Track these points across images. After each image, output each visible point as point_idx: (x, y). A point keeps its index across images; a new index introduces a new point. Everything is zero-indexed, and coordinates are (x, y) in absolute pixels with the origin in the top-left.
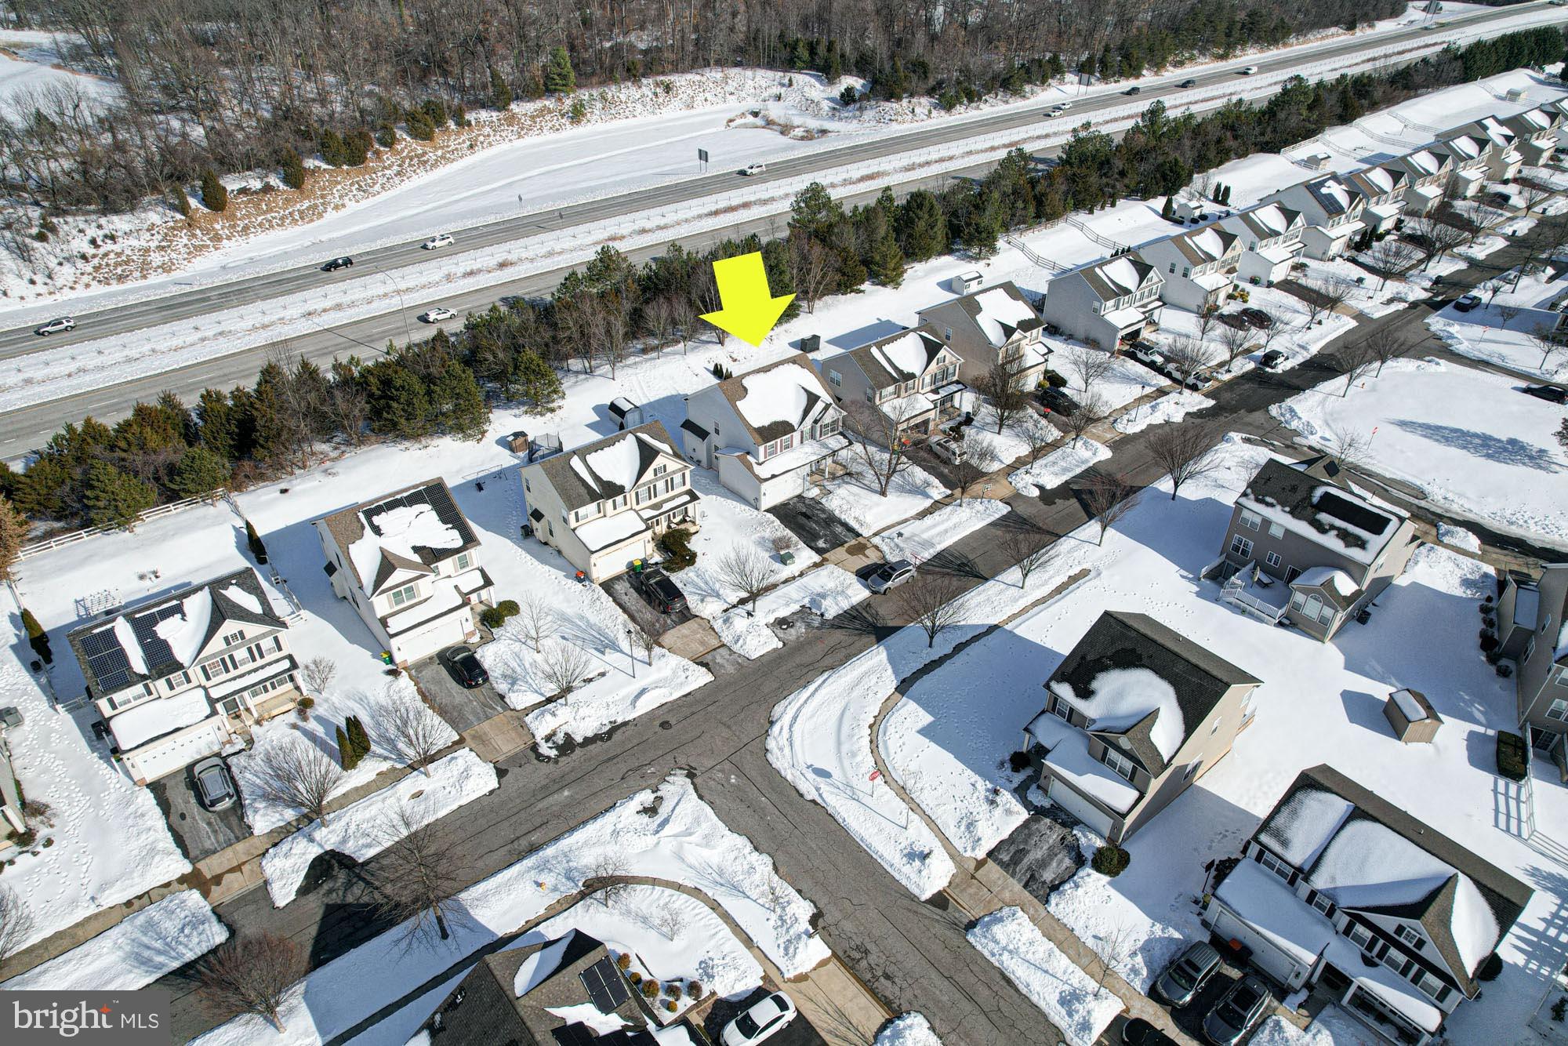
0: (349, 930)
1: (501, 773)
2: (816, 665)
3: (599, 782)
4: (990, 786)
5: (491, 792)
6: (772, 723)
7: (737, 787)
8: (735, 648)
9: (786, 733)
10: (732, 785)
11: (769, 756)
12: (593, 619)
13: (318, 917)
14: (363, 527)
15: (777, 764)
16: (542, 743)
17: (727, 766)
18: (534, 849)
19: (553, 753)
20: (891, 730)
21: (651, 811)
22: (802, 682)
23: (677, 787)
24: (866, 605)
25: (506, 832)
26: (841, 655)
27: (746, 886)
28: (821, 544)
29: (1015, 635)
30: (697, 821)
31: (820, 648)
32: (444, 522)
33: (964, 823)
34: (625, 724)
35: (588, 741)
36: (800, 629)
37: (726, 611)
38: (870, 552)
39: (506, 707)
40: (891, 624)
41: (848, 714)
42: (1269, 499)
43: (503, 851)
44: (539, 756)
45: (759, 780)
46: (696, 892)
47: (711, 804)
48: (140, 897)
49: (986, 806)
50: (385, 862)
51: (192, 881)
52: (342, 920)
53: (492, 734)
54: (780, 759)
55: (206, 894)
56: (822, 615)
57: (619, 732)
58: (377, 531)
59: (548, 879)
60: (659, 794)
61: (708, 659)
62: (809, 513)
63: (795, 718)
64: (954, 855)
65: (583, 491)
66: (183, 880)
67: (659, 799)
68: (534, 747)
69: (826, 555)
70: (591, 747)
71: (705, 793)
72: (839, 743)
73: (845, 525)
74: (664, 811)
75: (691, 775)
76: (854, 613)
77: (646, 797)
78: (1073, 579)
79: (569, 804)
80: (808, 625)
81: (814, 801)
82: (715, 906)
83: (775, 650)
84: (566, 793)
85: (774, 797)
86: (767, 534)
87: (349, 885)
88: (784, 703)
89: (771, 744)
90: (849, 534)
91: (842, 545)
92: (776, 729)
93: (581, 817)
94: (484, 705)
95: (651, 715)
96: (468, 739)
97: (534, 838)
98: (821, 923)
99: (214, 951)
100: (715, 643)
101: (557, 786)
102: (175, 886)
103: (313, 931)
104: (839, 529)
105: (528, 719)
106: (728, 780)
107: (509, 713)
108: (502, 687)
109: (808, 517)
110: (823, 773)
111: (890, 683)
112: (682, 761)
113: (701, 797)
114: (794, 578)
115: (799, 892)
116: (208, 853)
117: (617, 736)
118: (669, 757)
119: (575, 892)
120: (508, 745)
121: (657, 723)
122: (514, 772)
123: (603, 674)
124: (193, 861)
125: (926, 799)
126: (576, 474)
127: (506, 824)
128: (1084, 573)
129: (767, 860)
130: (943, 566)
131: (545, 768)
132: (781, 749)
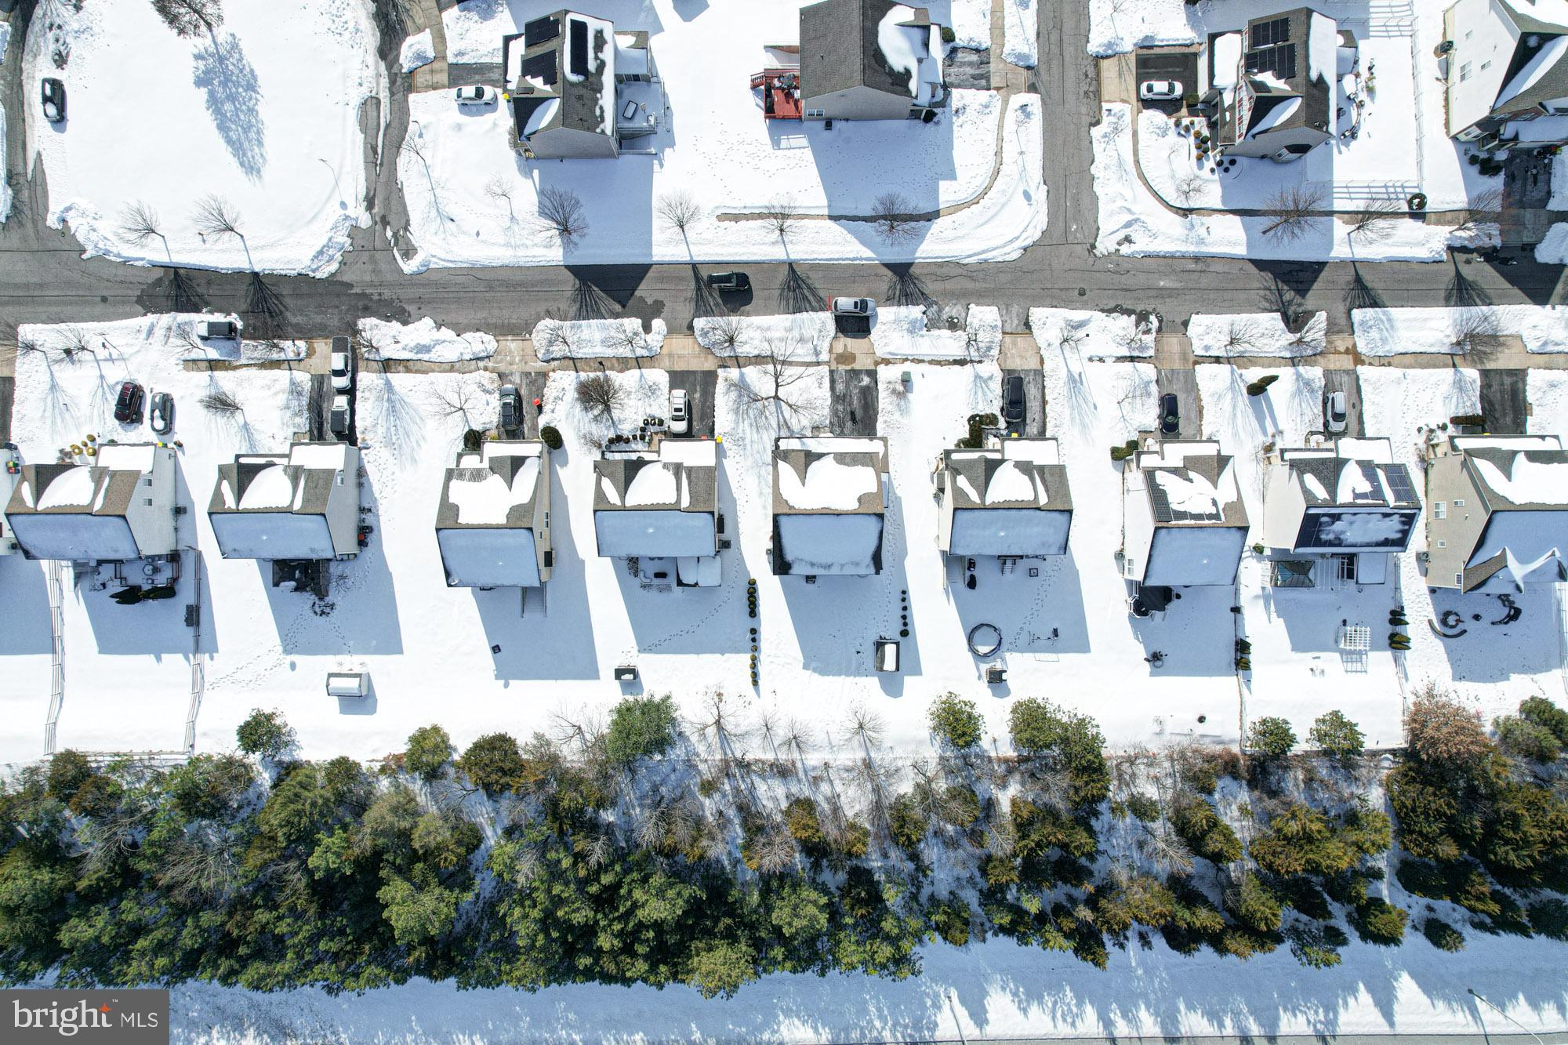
0: (1300, 274)
1: (1185, 324)
2: (965, 273)
3: (1141, 280)
4: (955, 118)
5: (1197, 313)
6: (1025, 249)
7: (1075, 220)
8: (999, 324)
9: (1024, 235)
10: (1077, 224)
11: (1045, 228)
12: (1067, 412)
13: (1310, 292)
14: (1224, 510)
15: (1045, 219)
16: (1153, 331)
17: (1071, 239)
18: (1197, 258)
19: (1152, 318)
20: (970, 191)
21: (1128, 239)
22: (984, 266)
23: (1105, 244)
24: (890, 300)
25: (1204, 281)
26: (944, 271)
27: (1115, 161)
28: (866, 381)
29: (830, 201)
30: (1112, 214)
31: (949, 285)
32: (1164, 491)
33: (987, 111)
34: (1103, 311)
35: (1128, 312)
36: (950, 311)
37: (980, 362)
38: (839, 348)
39: (1159, 372)
40: (889, 273)
41: (983, 220)
42: (598, 112)
43: (1212, 269)
44: (1160, 322)
45: (1061, 219)
46: (1142, 176)
47: (1096, 221)
48: (1383, 365)
49: (968, 110)
50: (1267, 305)
51: (1358, 359)
52: (1301, 282)
53: (1177, 356)
54: (1042, 221)
55: (1354, 346)
56: (924, 313)
57: (1109, 307)
58: (1215, 503)
59: (1202, 232)
60: (1117, 247)
61: (1022, 328)
62: (849, 417)
63: (1011, 241)
64: (1006, 102)
65: (1047, 476)
66: (1363, 363)
67: (1119, 244)
68: (1159, 330)
69: (872, 367)
70: (1130, 307)
71: (1094, 230)
72: (1003, 206)
73: (833, 388)
74: (1121, 235)
75: (1093, 247)
76: (903, 300)
77: (1125, 249)
78: (736, 218)
79: (1164, 274)
80: (940, 310)
81: (1045, 183)
82: (1137, 162)
83: (977, 305)
84: (1162, 283)
85: (1063, 200)
86: (897, 415)
87: (1290, 302)
88: (1007, 258)
89: (1037, 235)
90: (837, 377)
91: (853, 370)
92: (1029, 242)
93: (1162, 261)
94: (1170, 382)
95: (1084, 306)
96: (1191, 361)
97: (1192, 266)
98: (1094, 121)
99: (1360, 307)
100: (1008, 339)
101: (1164, 292)
102: (1367, 362)
103: (1315, 286)
104: (840, 387)
105: (1151, 352)
106: (1076, 230)
107: (1160, 367)
108: (1154, 389)
109: (853, 414)
110: (1027, 196)
111: (938, 225)
112: (1091, 260)
113: (1098, 229)
114: (913, 361)
115: (1091, 143)
116: (1347, 372)
117: (1112, 305)
118: (1095, 268)
119: (1194, 216)
120: (1172, 342)
121: (1085, 298)
122: (1179, 320)
123: (1091, 359)
124: (1354, 372)
125: (991, 139)
126: (1047, 491)
127: (1202, 286)
128: (724, 217)
129: (1093, 170)
130: (805, 298)
131: (1161, 309)
132: (1035, 227)
